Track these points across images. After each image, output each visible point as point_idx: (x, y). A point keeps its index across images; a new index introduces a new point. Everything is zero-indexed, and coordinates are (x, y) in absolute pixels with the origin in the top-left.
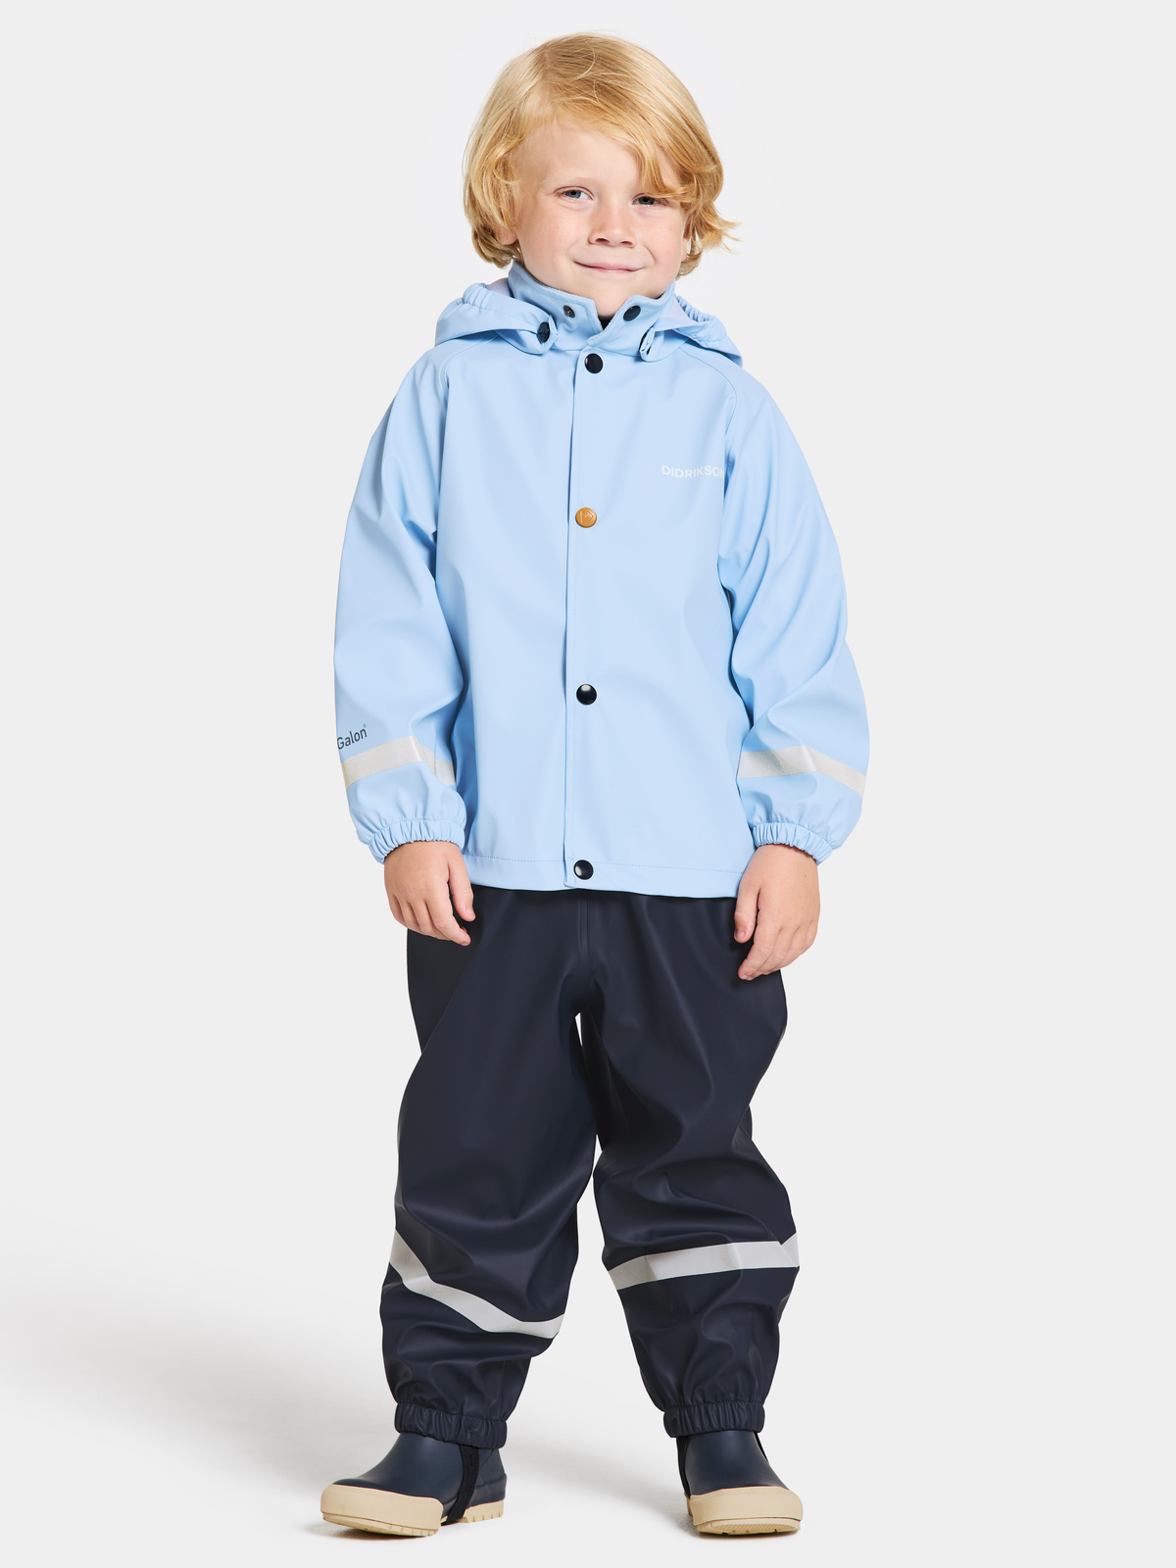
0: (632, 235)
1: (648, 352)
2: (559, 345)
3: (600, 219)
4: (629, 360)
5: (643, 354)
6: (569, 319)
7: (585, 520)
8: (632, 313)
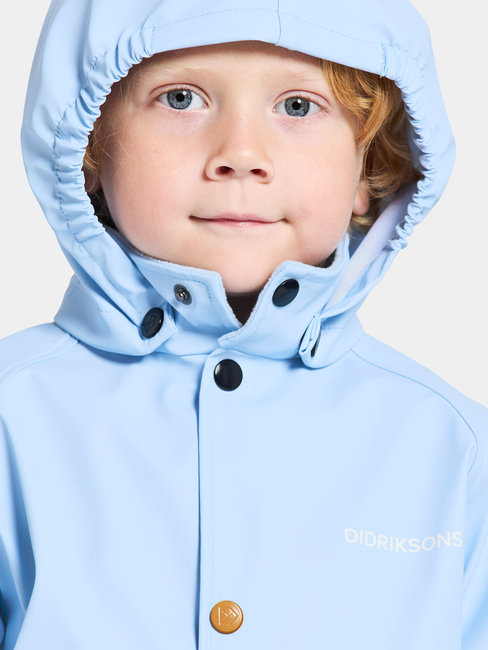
0: (270, 161)
1: (313, 352)
2: (172, 348)
3: (219, 137)
4: (281, 369)
5: (305, 356)
6: (181, 309)
7: (225, 621)
8: (287, 291)
